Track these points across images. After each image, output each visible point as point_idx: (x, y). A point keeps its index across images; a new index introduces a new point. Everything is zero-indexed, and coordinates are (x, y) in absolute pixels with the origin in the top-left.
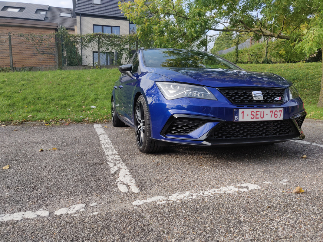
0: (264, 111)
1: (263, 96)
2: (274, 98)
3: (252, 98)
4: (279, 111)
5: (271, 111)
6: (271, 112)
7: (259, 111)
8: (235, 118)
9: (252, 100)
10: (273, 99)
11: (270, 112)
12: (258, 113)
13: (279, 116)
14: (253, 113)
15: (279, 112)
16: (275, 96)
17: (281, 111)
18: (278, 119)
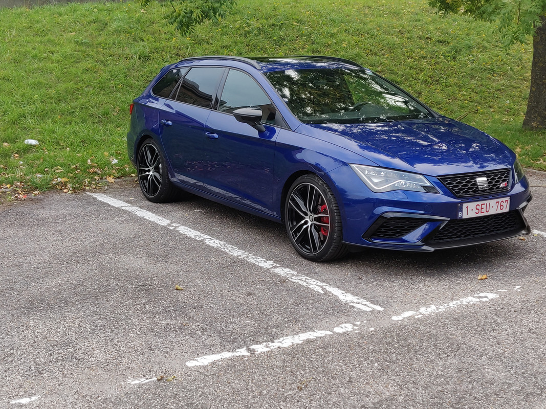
0: (489, 204)
2: (500, 185)
7: (484, 204)
8: (459, 215)
9: (477, 190)
11: (496, 204)
13: (505, 207)
14: (478, 207)
15: (505, 202)
16: (501, 182)
18: (504, 211)
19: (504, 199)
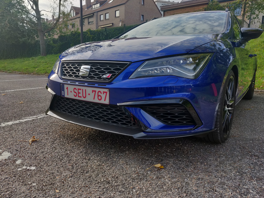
1: (90, 71)
5: (93, 91)
8: (62, 93)
12: (80, 91)
13: (103, 99)
14: (75, 90)
15: (103, 94)
17: (106, 93)
18: (102, 102)
19: (102, 90)
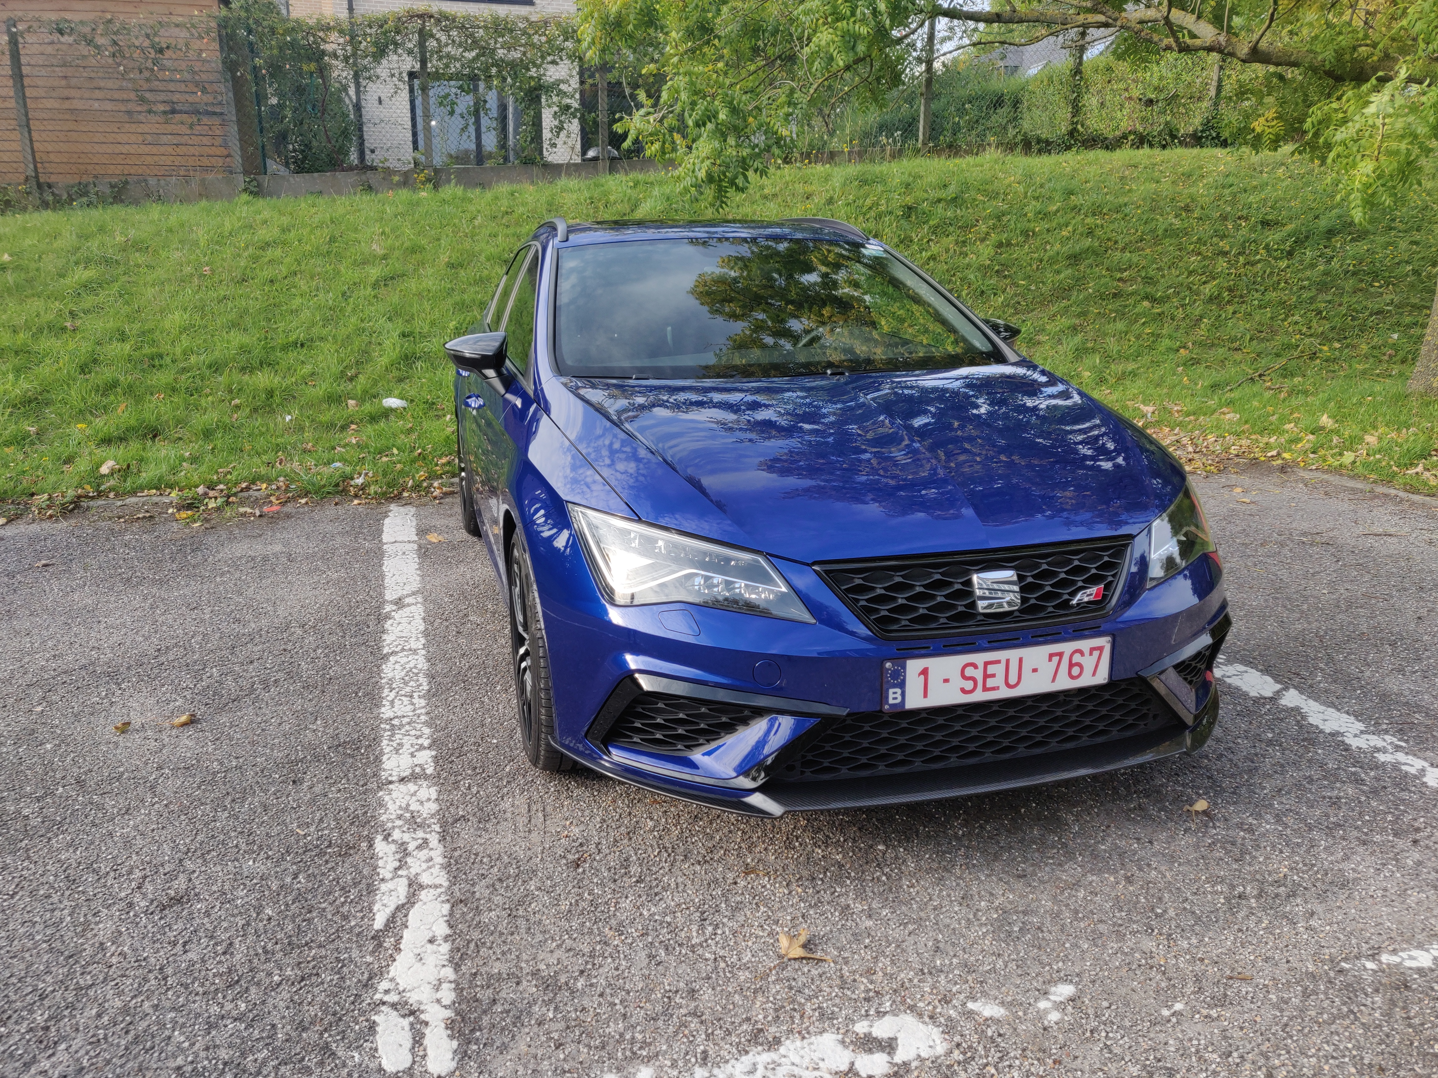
0: (1021, 660)
1: (1022, 590)
2: (1073, 594)
3: (973, 605)
4: (1092, 650)
5: (1051, 656)
6: (1056, 659)
7: (998, 662)
8: (891, 696)
9: (970, 613)
10: (1066, 597)
11: (1050, 660)
12: (991, 669)
13: (1088, 668)
14: (970, 672)
15: (1091, 654)
16: (1080, 584)
17: (1101, 649)
18: (1087, 680)
19: (1085, 645)
